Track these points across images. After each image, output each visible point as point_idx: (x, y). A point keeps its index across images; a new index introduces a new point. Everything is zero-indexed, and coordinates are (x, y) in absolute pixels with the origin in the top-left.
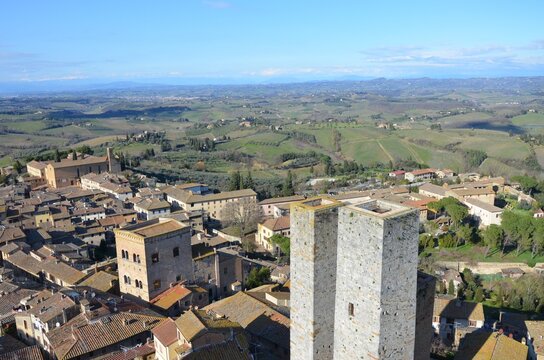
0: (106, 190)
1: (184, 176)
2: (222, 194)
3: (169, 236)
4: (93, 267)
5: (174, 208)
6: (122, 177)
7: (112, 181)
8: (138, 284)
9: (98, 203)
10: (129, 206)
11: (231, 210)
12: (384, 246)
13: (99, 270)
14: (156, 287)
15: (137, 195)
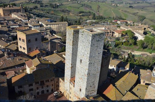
0: (19, 18)
1: (46, 16)
2: (57, 23)
3: (34, 34)
4: (11, 42)
5: (41, 26)
6: (25, 14)
7: (22, 15)
8: (24, 49)
9: (17, 22)
10: (27, 24)
11: (59, 28)
12: (91, 43)
13: (13, 43)
14: (29, 49)
15: (30, 21)
